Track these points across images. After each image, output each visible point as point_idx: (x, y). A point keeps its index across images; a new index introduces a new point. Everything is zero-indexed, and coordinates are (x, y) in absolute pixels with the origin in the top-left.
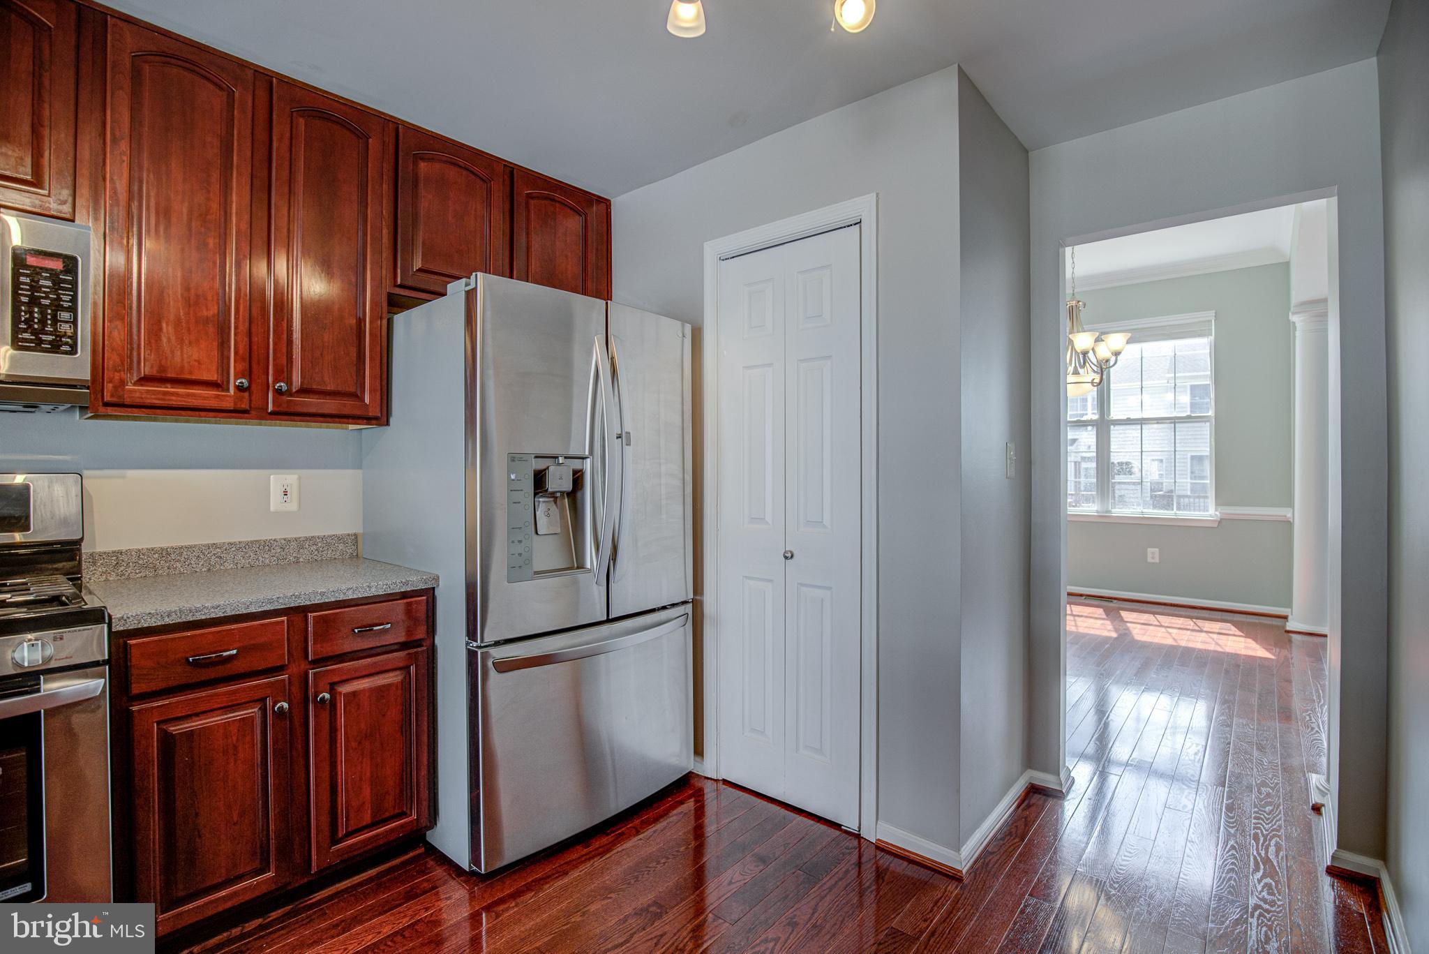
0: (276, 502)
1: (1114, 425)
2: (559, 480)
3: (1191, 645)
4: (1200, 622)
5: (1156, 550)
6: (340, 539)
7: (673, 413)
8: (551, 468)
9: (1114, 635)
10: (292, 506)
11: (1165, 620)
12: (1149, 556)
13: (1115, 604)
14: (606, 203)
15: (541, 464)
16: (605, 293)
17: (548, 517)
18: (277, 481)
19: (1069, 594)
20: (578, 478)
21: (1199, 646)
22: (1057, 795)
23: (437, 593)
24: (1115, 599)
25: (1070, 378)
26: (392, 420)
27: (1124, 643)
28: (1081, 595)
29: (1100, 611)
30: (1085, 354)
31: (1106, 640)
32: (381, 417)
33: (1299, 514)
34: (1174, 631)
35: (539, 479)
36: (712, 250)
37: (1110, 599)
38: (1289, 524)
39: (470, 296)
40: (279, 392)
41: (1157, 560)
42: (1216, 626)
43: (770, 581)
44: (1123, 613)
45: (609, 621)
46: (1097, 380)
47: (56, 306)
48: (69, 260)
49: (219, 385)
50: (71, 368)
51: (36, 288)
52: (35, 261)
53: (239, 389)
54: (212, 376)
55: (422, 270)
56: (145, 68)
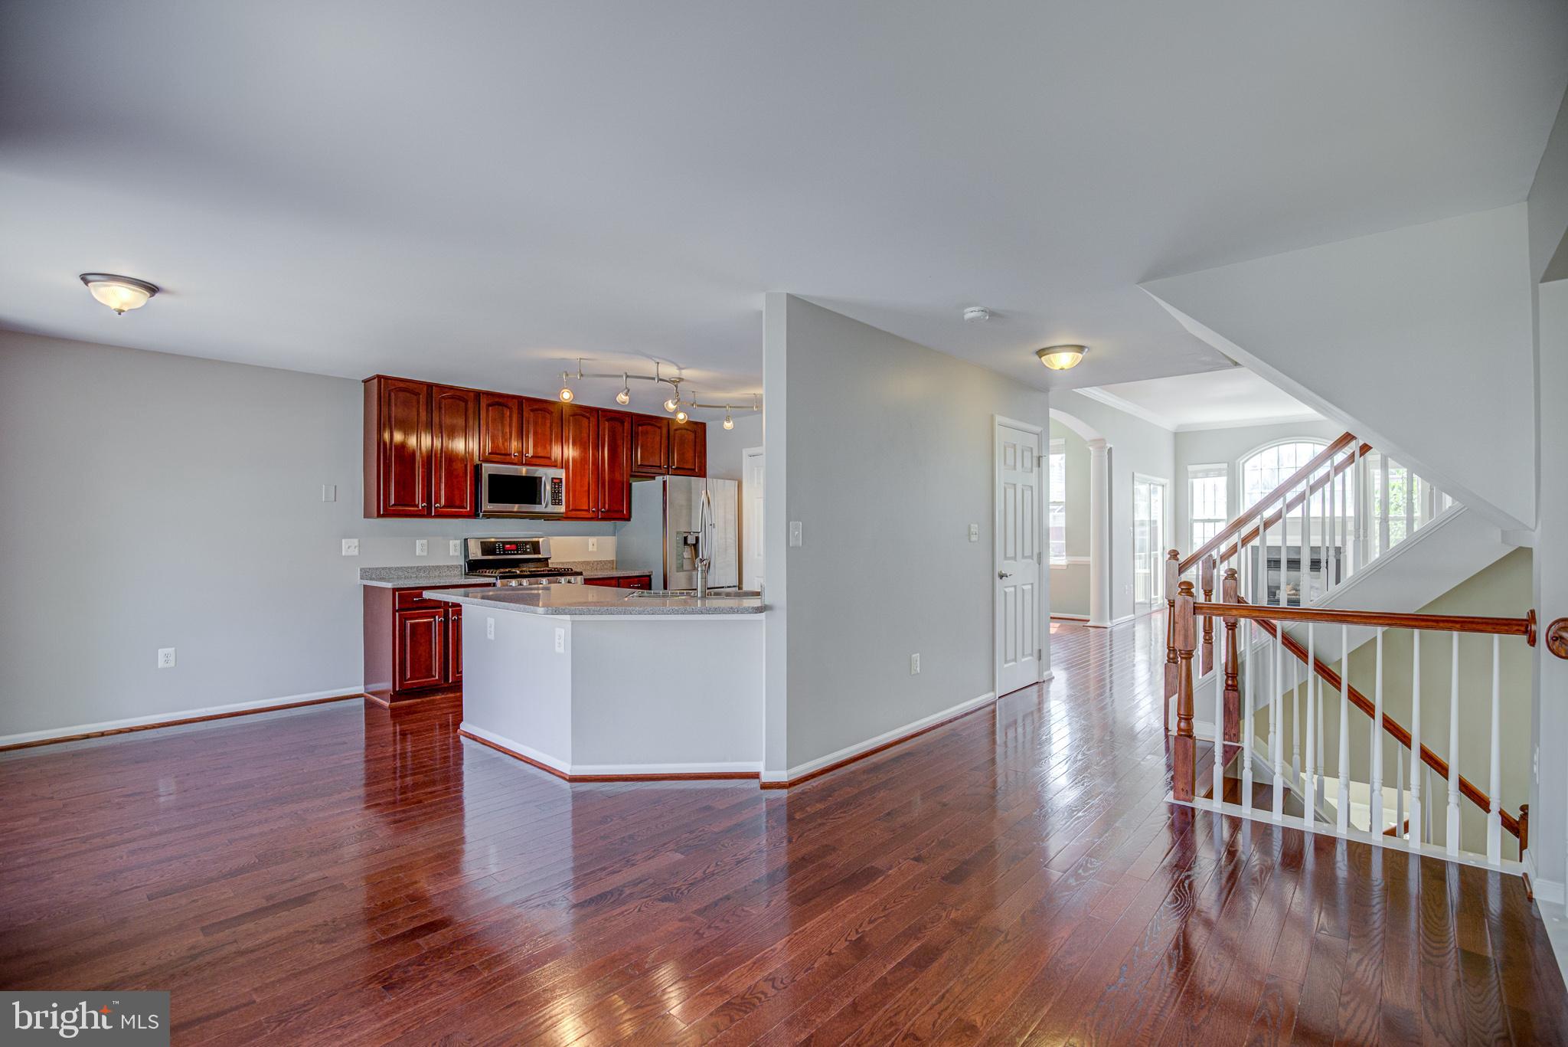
0: (590, 548)
2: (691, 540)
6: (609, 562)
7: (732, 517)
8: (689, 537)
10: (595, 550)
14: (704, 425)
15: (685, 535)
16: (704, 476)
17: (687, 553)
18: (592, 540)
20: (697, 539)
23: (652, 576)
26: (631, 520)
32: (628, 518)
33: (1091, 559)
35: (686, 539)
36: (746, 452)
38: (1088, 566)
39: (665, 483)
40: (602, 512)
47: (559, 492)
48: (561, 479)
49: (588, 510)
50: (562, 509)
51: (555, 488)
52: (554, 481)
53: (593, 511)
54: (587, 508)
55: (641, 465)
56: (571, 418)
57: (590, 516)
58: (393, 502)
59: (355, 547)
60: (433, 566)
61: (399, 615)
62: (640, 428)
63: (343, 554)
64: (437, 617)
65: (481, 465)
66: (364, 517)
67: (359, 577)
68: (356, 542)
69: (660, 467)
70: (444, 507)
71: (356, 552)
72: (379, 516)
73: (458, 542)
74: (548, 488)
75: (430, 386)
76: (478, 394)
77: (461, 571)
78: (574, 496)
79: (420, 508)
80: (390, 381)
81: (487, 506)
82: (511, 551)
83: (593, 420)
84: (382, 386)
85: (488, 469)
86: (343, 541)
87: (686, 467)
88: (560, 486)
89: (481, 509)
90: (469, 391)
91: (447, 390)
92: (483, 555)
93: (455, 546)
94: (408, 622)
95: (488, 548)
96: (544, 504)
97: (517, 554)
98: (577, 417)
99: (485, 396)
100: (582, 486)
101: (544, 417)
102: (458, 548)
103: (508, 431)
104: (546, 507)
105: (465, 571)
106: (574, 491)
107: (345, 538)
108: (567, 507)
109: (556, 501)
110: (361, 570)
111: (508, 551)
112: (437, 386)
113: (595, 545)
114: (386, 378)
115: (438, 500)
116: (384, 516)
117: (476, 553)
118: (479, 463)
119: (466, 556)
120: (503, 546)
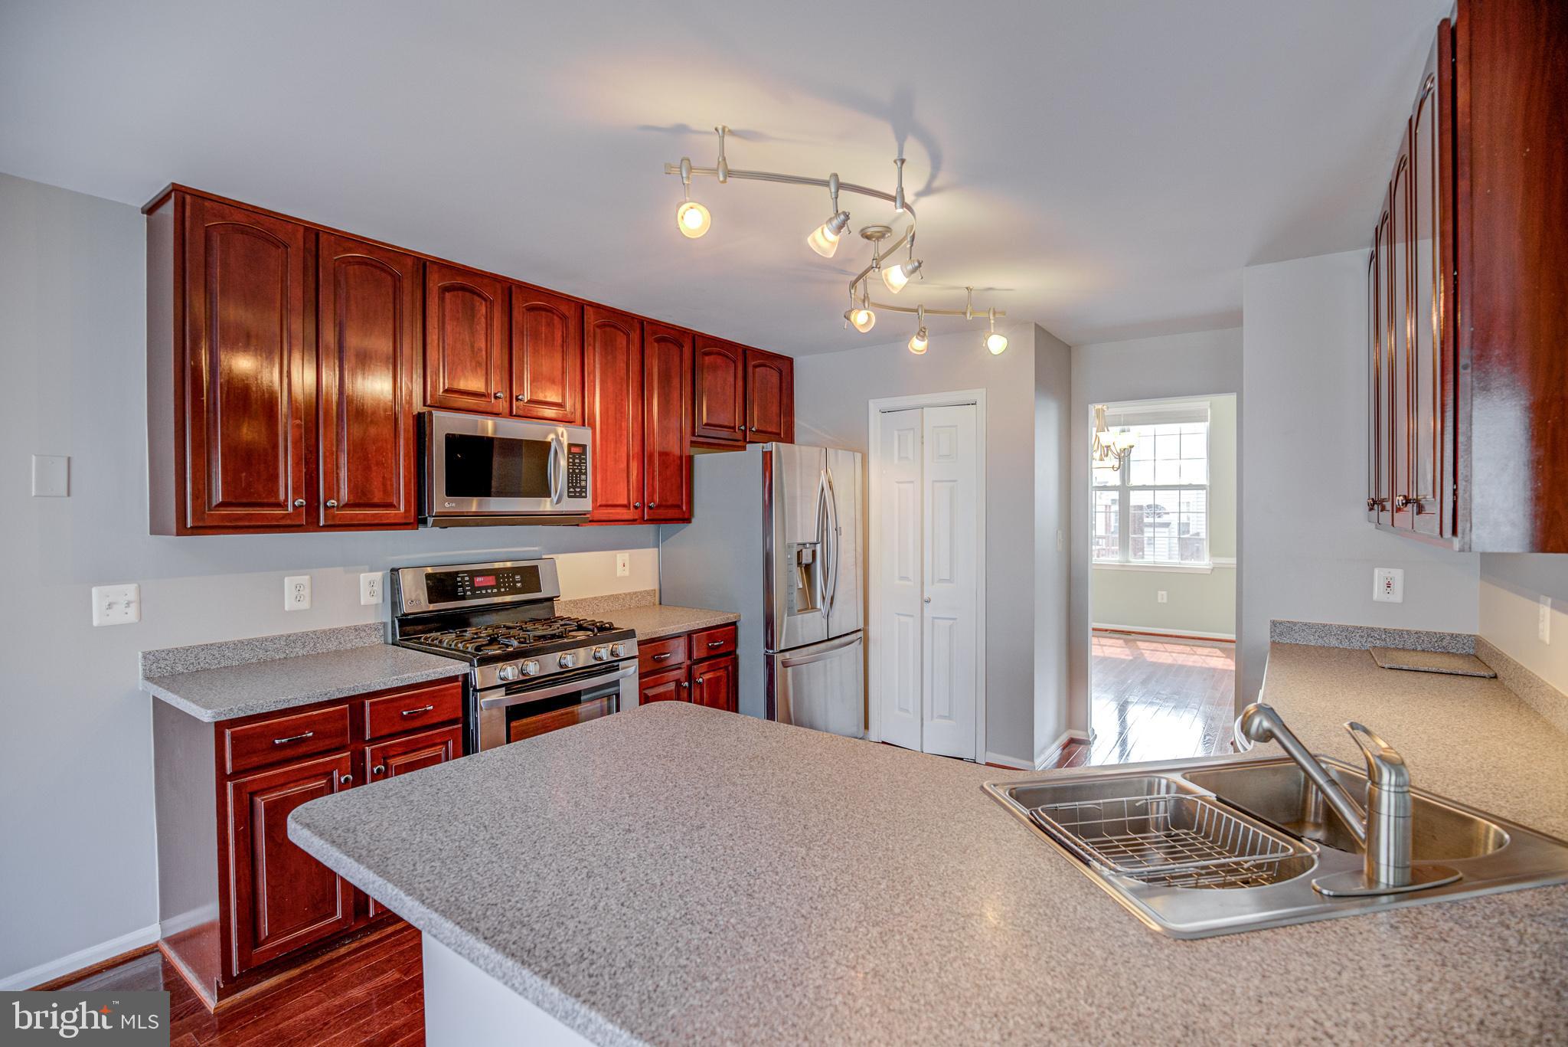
0: (620, 572)
1: (1134, 490)
2: (807, 558)
3: (1185, 663)
4: (1195, 648)
5: (1164, 593)
6: (649, 592)
8: (804, 550)
9: (1131, 658)
10: (627, 573)
11: (1169, 647)
12: (1159, 597)
13: (1133, 636)
14: (790, 361)
15: (799, 550)
18: (622, 557)
19: (1094, 629)
20: (813, 555)
21: (1190, 664)
22: (1086, 743)
23: (739, 625)
24: (1133, 632)
25: (1095, 464)
26: (693, 520)
27: (1137, 662)
28: (1106, 630)
29: (1121, 642)
30: (1108, 447)
31: (1122, 661)
32: (685, 519)
34: (1174, 655)
35: (800, 557)
36: (874, 406)
37: (1129, 633)
39: (767, 457)
40: (649, 508)
41: (1165, 601)
42: (1206, 651)
43: (912, 616)
44: (1139, 643)
45: (829, 640)
46: (1117, 465)
47: (581, 473)
48: (584, 447)
49: (627, 506)
50: (585, 505)
51: (574, 464)
52: (574, 450)
53: (636, 507)
54: (625, 502)
55: (707, 425)
56: (598, 331)
57: (630, 517)
58: (218, 497)
59: (128, 604)
60: (324, 632)
61: (236, 787)
62: (707, 358)
63: (95, 623)
64: (336, 774)
65: (430, 414)
66: (151, 534)
67: (141, 676)
68: (130, 590)
69: (734, 428)
70: (347, 506)
71: (132, 615)
72: (182, 530)
73: (378, 576)
74: (563, 463)
75: (314, 234)
76: (423, 265)
77: (385, 635)
78: (604, 480)
79: (290, 509)
80: (207, 204)
81: (441, 502)
82: (486, 588)
83: (635, 336)
84: (188, 213)
85: (445, 424)
86: (94, 590)
87: (770, 430)
88: (583, 461)
89: (431, 508)
90: (402, 254)
91: (351, 245)
92: (431, 602)
93: (372, 584)
94: (260, 803)
95: (442, 585)
96: (555, 498)
97: (499, 594)
98: (608, 329)
99: (436, 267)
100: (616, 461)
101: (550, 324)
102: (378, 588)
103: (483, 345)
104: (558, 501)
105: (394, 634)
106: (605, 470)
107: (102, 581)
108: (595, 500)
109: (576, 489)
110: (145, 658)
111: (480, 588)
112: (332, 232)
113: (627, 565)
114: (201, 196)
115: (332, 491)
116: (197, 530)
117: (416, 598)
118: (426, 409)
119: (395, 604)
120: (472, 581)
